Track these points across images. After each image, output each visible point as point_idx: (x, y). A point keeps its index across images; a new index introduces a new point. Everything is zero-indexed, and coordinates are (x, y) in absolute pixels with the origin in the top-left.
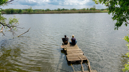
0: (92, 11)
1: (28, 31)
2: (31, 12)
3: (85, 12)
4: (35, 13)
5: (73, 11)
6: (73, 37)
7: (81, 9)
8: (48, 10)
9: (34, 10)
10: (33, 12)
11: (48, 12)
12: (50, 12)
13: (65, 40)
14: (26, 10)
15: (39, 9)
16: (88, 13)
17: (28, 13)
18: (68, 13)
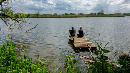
0: (100, 15)
1: (35, 27)
2: (39, 16)
3: (93, 17)
4: (43, 17)
5: (81, 15)
6: (81, 28)
7: (88, 14)
8: (56, 14)
9: (42, 15)
10: (40, 16)
11: (55, 16)
12: (57, 16)
13: (72, 32)
14: (34, 15)
15: (47, 14)
16: (96, 17)
17: (36, 17)
18: (76, 17)
